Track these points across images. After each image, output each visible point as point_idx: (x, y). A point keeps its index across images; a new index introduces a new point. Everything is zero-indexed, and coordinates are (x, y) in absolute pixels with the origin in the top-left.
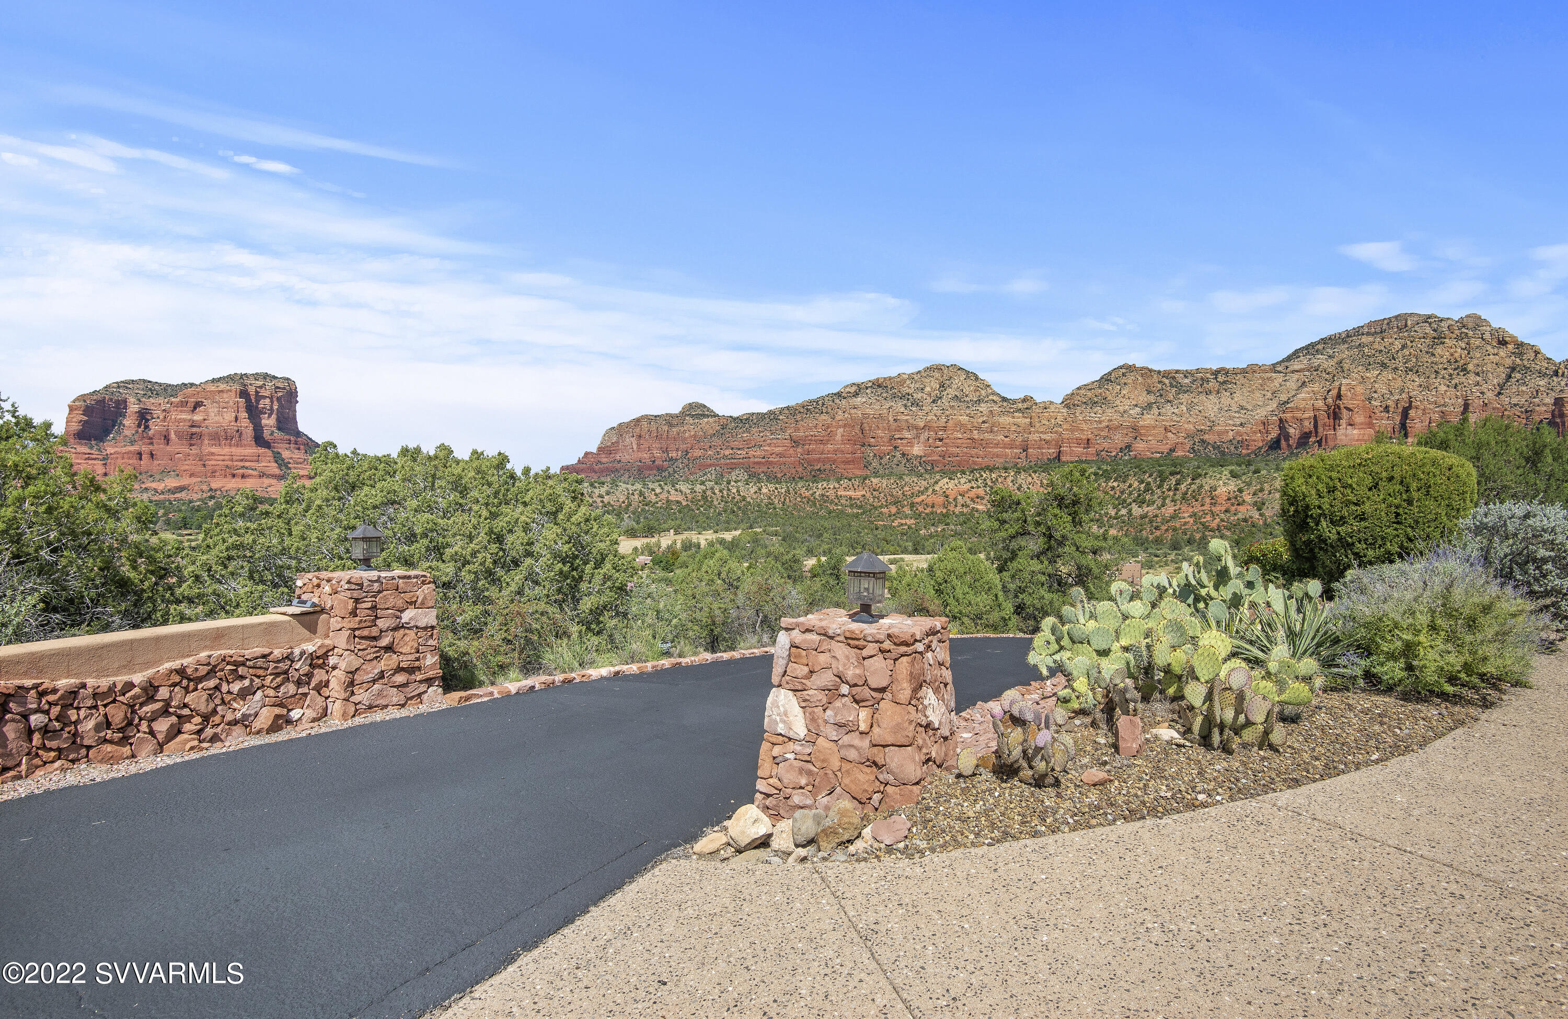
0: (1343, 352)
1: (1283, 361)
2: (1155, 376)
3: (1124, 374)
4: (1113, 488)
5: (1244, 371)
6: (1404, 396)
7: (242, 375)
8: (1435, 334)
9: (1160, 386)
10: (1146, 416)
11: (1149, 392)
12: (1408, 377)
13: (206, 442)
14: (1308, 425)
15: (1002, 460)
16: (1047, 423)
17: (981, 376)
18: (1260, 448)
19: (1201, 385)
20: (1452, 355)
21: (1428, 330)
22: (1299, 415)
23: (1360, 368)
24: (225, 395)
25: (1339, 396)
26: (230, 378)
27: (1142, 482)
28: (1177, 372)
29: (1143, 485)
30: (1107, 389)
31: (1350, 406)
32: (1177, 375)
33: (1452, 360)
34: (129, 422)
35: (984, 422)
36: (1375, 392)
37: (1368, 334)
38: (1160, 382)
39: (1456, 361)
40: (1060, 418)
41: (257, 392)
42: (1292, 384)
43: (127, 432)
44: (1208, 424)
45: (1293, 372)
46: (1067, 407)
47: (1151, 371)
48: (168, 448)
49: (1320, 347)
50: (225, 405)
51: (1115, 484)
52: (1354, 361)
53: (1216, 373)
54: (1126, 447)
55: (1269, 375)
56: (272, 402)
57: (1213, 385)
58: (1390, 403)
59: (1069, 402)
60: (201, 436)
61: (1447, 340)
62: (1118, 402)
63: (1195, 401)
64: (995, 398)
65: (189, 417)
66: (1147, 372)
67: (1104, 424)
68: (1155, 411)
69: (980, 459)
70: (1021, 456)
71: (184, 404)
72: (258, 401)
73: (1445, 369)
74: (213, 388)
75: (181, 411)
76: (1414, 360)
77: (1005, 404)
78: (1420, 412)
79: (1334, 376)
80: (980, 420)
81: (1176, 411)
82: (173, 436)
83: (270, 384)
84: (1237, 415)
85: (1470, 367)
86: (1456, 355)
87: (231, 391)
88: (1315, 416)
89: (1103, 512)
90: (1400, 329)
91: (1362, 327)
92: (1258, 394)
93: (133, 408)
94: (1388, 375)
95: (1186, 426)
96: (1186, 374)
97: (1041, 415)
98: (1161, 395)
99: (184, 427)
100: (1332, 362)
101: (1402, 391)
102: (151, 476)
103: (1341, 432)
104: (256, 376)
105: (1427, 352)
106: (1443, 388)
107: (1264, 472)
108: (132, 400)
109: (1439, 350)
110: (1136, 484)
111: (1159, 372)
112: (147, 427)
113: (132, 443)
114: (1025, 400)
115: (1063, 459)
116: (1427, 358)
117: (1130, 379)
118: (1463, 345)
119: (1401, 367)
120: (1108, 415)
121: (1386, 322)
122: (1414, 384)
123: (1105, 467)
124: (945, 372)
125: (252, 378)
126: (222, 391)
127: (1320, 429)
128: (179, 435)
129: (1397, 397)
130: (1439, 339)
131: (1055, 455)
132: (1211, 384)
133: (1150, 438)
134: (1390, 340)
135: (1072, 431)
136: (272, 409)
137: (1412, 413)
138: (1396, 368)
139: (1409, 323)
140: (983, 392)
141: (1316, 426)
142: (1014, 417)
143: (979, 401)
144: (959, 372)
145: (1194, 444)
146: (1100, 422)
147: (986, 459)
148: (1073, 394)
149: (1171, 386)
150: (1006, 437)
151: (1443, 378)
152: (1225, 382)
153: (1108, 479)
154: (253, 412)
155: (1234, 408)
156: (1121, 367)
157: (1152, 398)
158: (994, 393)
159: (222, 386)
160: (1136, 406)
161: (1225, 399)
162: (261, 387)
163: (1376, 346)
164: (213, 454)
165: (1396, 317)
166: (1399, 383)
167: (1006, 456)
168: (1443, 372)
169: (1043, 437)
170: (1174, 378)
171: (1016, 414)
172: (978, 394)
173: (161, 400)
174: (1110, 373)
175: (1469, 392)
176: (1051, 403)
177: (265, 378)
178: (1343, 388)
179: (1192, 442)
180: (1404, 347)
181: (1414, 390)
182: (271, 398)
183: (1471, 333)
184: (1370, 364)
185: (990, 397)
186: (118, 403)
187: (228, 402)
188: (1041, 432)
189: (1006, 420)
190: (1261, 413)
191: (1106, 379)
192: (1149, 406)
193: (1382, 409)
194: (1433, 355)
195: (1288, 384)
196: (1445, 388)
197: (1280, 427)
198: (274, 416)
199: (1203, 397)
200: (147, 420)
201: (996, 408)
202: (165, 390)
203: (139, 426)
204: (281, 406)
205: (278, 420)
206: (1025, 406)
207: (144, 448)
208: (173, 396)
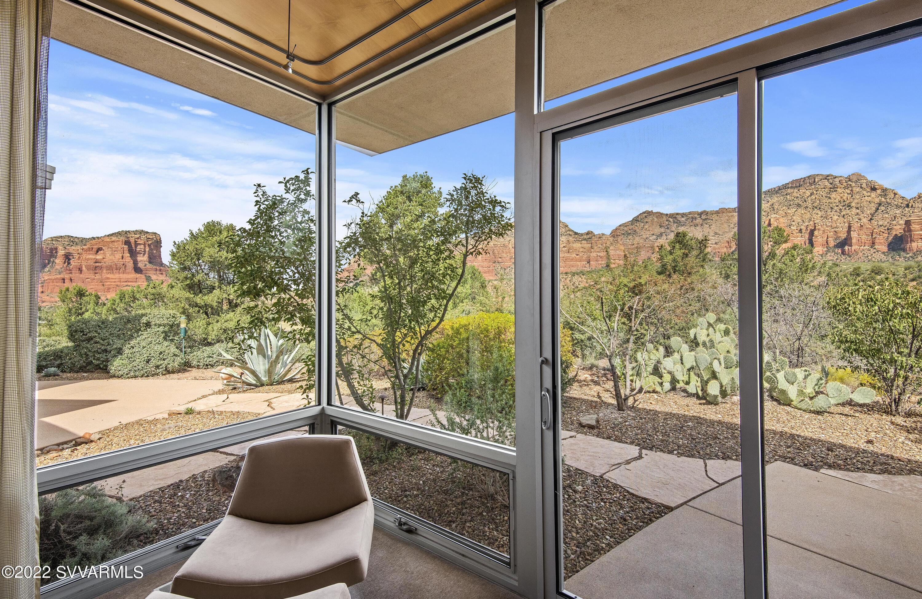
0: (774, 199)
2: (664, 217)
3: (646, 217)
5: (717, 212)
6: (811, 223)
7: (126, 231)
8: (831, 186)
9: (667, 223)
10: (659, 240)
11: (661, 226)
12: (814, 212)
13: (105, 271)
15: (575, 269)
16: (601, 246)
19: (692, 221)
20: (842, 198)
21: (827, 183)
23: (784, 207)
24: (116, 244)
25: (770, 225)
26: (119, 234)
28: (677, 214)
30: (636, 226)
32: (677, 216)
33: (842, 201)
34: (59, 261)
35: (564, 247)
36: (793, 221)
37: (792, 187)
38: (667, 220)
39: (844, 201)
40: (608, 244)
41: (136, 241)
43: (57, 267)
46: (613, 236)
47: (662, 214)
48: (81, 275)
50: (115, 249)
52: (781, 203)
53: (700, 214)
55: (732, 214)
56: (145, 247)
57: (699, 221)
58: (802, 227)
59: (615, 234)
60: (101, 268)
61: (838, 189)
62: (642, 233)
63: (688, 230)
64: (570, 233)
65: (94, 257)
66: (660, 215)
67: (635, 246)
68: (665, 237)
70: (586, 266)
71: (90, 249)
72: (136, 247)
73: (837, 206)
74: (108, 240)
75: (89, 254)
76: (818, 202)
77: (576, 236)
78: (821, 232)
79: (768, 213)
82: (84, 268)
83: (143, 237)
84: (713, 238)
85: (853, 204)
86: (845, 198)
87: (119, 241)
90: (811, 184)
91: (788, 183)
92: (726, 225)
93: (61, 252)
94: (801, 211)
96: (683, 215)
97: (597, 242)
98: (668, 228)
99: (91, 263)
100: (767, 205)
101: (810, 220)
104: (135, 232)
105: (826, 197)
106: (835, 218)
108: (60, 247)
109: (833, 195)
111: (667, 215)
112: (69, 263)
113: (60, 273)
114: (588, 233)
116: (825, 200)
117: (649, 219)
118: (849, 192)
119: (810, 206)
120: (637, 241)
121: (802, 180)
122: (817, 216)
125: (133, 233)
126: (113, 241)
128: (88, 268)
129: (806, 224)
130: (834, 188)
131: (605, 265)
132: (697, 220)
134: (803, 191)
135: (616, 250)
136: (145, 251)
137: (816, 233)
138: (807, 207)
139: (816, 180)
142: (581, 244)
143: (561, 235)
146: (632, 245)
148: (617, 229)
149: (674, 222)
150: (577, 255)
151: (836, 211)
152: (706, 219)
154: (133, 253)
155: (712, 234)
156: (644, 213)
157: (663, 230)
158: (570, 230)
159: (114, 238)
160: (653, 234)
161: (706, 228)
162: (138, 238)
163: (795, 194)
164: (108, 278)
165: (809, 177)
166: (808, 215)
167: (578, 266)
168: (836, 208)
169: (599, 254)
170: (675, 218)
171: (583, 242)
173: (79, 247)
174: (638, 216)
175: (851, 219)
176: (603, 234)
177: (141, 233)
178: (772, 220)
180: (812, 194)
181: (817, 219)
182: (145, 245)
183: (853, 184)
184: (790, 205)
185: (568, 233)
186: (52, 250)
187: (117, 248)
189: (577, 245)
190: (727, 237)
191: (636, 220)
192: (661, 235)
193: (797, 231)
194: (830, 198)
196: (837, 217)
198: (146, 255)
199: (693, 228)
200: (69, 259)
201: (571, 239)
202: (82, 241)
203: (65, 263)
204: (151, 249)
205: (150, 257)
206: (588, 237)
207: (67, 276)
208: (85, 245)
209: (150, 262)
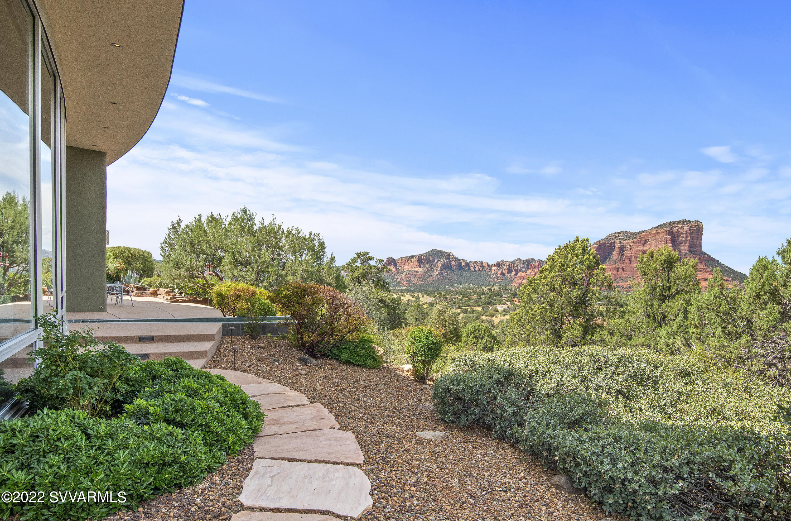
7: (670, 222)
24: (660, 235)
26: (664, 225)
34: (615, 253)
41: (678, 231)
43: (614, 258)
48: (631, 265)
50: (660, 240)
56: (687, 236)
65: (641, 248)
71: (639, 242)
72: (678, 237)
74: (654, 232)
75: (638, 246)
82: (633, 259)
83: (686, 226)
87: (663, 232)
93: (618, 246)
99: (639, 254)
102: (622, 279)
104: (678, 223)
108: (617, 242)
112: (623, 255)
113: (615, 263)
125: (676, 224)
126: (659, 233)
128: (636, 258)
136: (686, 240)
154: (675, 243)
159: (659, 230)
162: (681, 228)
173: (630, 241)
177: (684, 223)
182: (686, 234)
186: (611, 244)
187: (662, 239)
198: (687, 244)
200: (623, 251)
202: (633, 235)
203: (619, 255)
204: (692, 238)
205: (690, 246)
207: (620, 266)
208: (635, 238)
209: (690, 251)
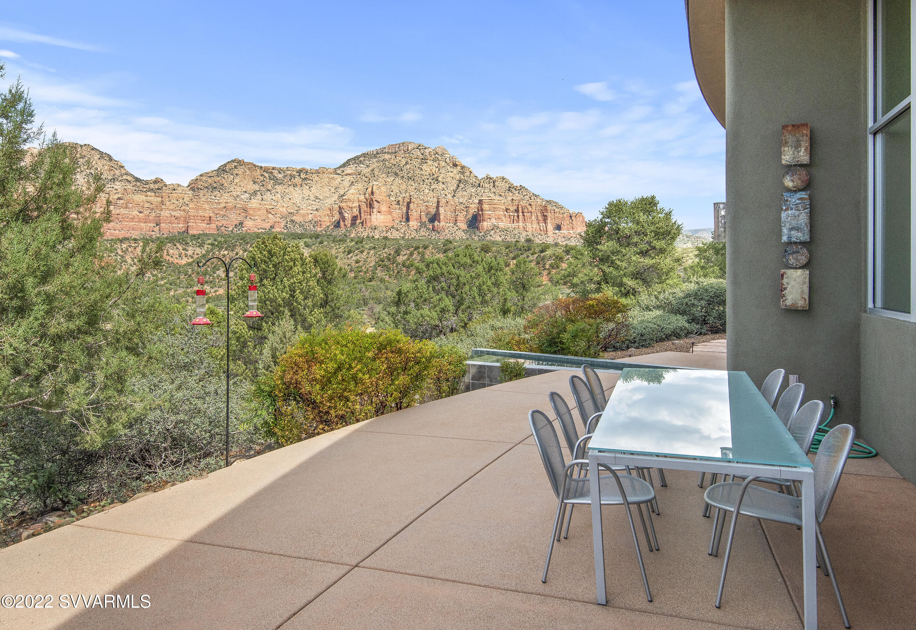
0: (374, 164)
1: (340, 167)
2: (258, 170)
3: (235, 167)
4: (224, 256)
5: (317, 172)
6: (407, 195)
8: (422, 157)
9: (262, 178)
10: (253, 201)
11: (255, 183)
12: (409, 182)
14: (356, 212)
15: (137, 233)
16: (176, 202)
17: (114, 158)
18: (328, 227)
19: (290, 180)
20: (431, 171)
21: (419, 154)
22: (350, 204)
23: (384, 175)
25: (372, 193)
27: (245, 251)
28: (274, 168)
29: (246, 253)
30: (224, 178)
31: (379, 200)
32: (273, 171)
33: (431, 174)
35: (119, 199)
36: (392, 191)
37: (388, 153)
38: (262, 175)
39: (433, 175)
40: (187, 199)
42: (346, 183)
44: (296, 208)
45: (347, 175)
46: (193, 189)
47: (255, 166)
49: (362, 159)
51: (226, 253)
52: (380, 170)
53: (300, 172)
54: (239, 224)
55: (332, 176)
57: (297, 180)
58: (400, 199)
59: (194, 186)
61: (428, 161)
62: (232, 189)
63: (287, 191)
64: (129, 178)
66: (253, 167)
67: (223, 205)
68: (259, 197)
69: (117, 232)
70: (155, 229)
73: (428, 179)
76: (412, 172)
77: (138, 184)
78: (415, 205)
79: (370, 179)
80: (116, 196)
81: (274, 198)
84: (314, 203)
85: (440, 179)
86: (433, 171)
88: (359, 205)
89: (215, 275)
90: (405, 152)
91: (385, 148)
92: (326, 189)
94: (398, 181)
95: (281, 209)
96: (280, 171)
97: (170, 195)
98: (263, 185)
100: (368, 170)
101: (406, 192)
103: (374, 217)
105: (419, 168)
106: (427, 191)
107: (325, 243)
109: (424, 167)
110: (241, 253)
111: (261, 167)
114: (156, 182)
115: (191, 232)
116: (418, 171)
117: (240, 171)
118: (437, 165)
119: (405, 176)
120: (225, 198)
121: (397, 146)
122: (412, 187)
123: (219, 239)
124: (79, 150)
127: (362, 215)
129: (404, 195)
130: (424, 160)
131: (183, 229)
132: (296, 179)
133: (256, 218)
134: (400, 158)
135: (197, 209)
137: (411, 206)
138: (403, 177)
139: (409, 148)
140: (117, 172)
141: (360, 213)
142: (147, 196)
143: (114, 180)
144: (93, 152)
145: (287, 223)
146: (219, 203)
147: (123, 232)
148: (197, 179)
149: (270, 179)
150: (140, 212)
151: (427, 184)
152: (305, 179)
153: (221, 249)
155: (312, 198)
156: (233, 161)
157: (256, 187)
158: (127, 174)
160: (246, 192)
161: (306, 192)
163: (392, 161)
165: (403, 143)
166: (404, 187)
167: (142, 229)
168: (427, 181)
169: (173, 213)
170: (272, 173)
171: (149, 193)
172: (112, 173)
174: (225, 165)
175: (439, 194)
176: (179, 185)
178: (374, 188)
179: (285, 221)
180: (407, 163)
181: (412, 191)
183: (440, 158)
184: (389, 173)
185: (125, 177)
188: (172, 210)
189: (139, 198)
190: (329, 202)
191: (222, 170)
192: (255, 193)
193: (396, 203)
195: (344, 183)
196: (428, 191)
197: (339, 212)
199: (291, 188)
201: (129, 187)
206: (157, 186)
